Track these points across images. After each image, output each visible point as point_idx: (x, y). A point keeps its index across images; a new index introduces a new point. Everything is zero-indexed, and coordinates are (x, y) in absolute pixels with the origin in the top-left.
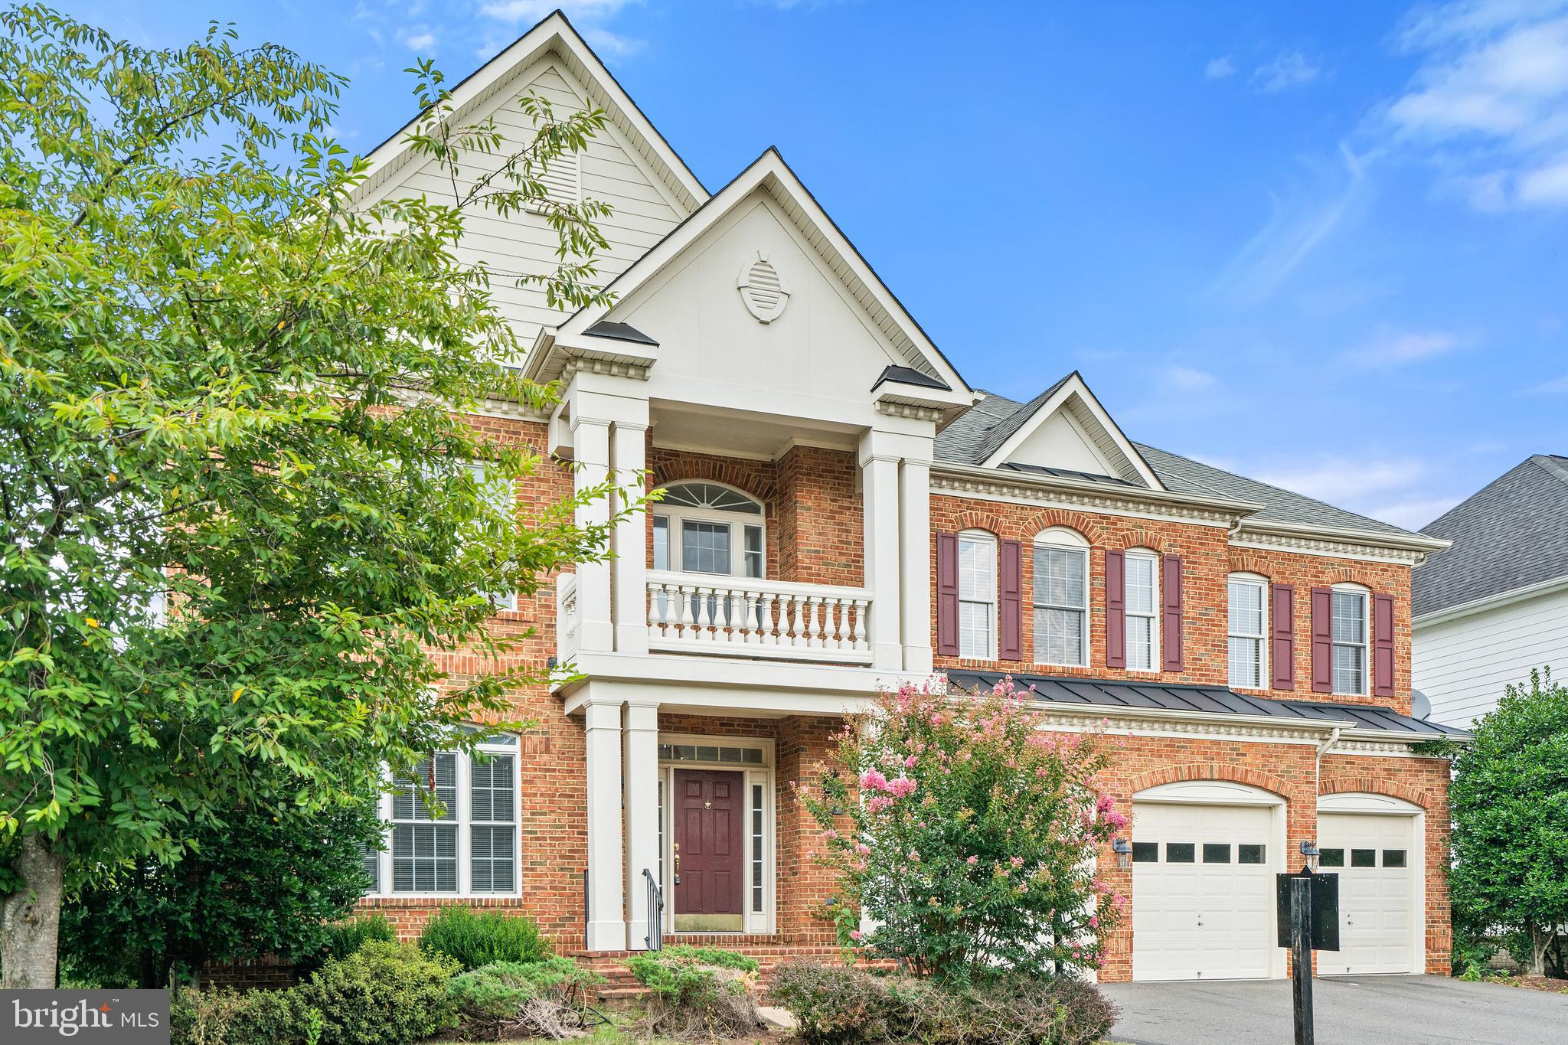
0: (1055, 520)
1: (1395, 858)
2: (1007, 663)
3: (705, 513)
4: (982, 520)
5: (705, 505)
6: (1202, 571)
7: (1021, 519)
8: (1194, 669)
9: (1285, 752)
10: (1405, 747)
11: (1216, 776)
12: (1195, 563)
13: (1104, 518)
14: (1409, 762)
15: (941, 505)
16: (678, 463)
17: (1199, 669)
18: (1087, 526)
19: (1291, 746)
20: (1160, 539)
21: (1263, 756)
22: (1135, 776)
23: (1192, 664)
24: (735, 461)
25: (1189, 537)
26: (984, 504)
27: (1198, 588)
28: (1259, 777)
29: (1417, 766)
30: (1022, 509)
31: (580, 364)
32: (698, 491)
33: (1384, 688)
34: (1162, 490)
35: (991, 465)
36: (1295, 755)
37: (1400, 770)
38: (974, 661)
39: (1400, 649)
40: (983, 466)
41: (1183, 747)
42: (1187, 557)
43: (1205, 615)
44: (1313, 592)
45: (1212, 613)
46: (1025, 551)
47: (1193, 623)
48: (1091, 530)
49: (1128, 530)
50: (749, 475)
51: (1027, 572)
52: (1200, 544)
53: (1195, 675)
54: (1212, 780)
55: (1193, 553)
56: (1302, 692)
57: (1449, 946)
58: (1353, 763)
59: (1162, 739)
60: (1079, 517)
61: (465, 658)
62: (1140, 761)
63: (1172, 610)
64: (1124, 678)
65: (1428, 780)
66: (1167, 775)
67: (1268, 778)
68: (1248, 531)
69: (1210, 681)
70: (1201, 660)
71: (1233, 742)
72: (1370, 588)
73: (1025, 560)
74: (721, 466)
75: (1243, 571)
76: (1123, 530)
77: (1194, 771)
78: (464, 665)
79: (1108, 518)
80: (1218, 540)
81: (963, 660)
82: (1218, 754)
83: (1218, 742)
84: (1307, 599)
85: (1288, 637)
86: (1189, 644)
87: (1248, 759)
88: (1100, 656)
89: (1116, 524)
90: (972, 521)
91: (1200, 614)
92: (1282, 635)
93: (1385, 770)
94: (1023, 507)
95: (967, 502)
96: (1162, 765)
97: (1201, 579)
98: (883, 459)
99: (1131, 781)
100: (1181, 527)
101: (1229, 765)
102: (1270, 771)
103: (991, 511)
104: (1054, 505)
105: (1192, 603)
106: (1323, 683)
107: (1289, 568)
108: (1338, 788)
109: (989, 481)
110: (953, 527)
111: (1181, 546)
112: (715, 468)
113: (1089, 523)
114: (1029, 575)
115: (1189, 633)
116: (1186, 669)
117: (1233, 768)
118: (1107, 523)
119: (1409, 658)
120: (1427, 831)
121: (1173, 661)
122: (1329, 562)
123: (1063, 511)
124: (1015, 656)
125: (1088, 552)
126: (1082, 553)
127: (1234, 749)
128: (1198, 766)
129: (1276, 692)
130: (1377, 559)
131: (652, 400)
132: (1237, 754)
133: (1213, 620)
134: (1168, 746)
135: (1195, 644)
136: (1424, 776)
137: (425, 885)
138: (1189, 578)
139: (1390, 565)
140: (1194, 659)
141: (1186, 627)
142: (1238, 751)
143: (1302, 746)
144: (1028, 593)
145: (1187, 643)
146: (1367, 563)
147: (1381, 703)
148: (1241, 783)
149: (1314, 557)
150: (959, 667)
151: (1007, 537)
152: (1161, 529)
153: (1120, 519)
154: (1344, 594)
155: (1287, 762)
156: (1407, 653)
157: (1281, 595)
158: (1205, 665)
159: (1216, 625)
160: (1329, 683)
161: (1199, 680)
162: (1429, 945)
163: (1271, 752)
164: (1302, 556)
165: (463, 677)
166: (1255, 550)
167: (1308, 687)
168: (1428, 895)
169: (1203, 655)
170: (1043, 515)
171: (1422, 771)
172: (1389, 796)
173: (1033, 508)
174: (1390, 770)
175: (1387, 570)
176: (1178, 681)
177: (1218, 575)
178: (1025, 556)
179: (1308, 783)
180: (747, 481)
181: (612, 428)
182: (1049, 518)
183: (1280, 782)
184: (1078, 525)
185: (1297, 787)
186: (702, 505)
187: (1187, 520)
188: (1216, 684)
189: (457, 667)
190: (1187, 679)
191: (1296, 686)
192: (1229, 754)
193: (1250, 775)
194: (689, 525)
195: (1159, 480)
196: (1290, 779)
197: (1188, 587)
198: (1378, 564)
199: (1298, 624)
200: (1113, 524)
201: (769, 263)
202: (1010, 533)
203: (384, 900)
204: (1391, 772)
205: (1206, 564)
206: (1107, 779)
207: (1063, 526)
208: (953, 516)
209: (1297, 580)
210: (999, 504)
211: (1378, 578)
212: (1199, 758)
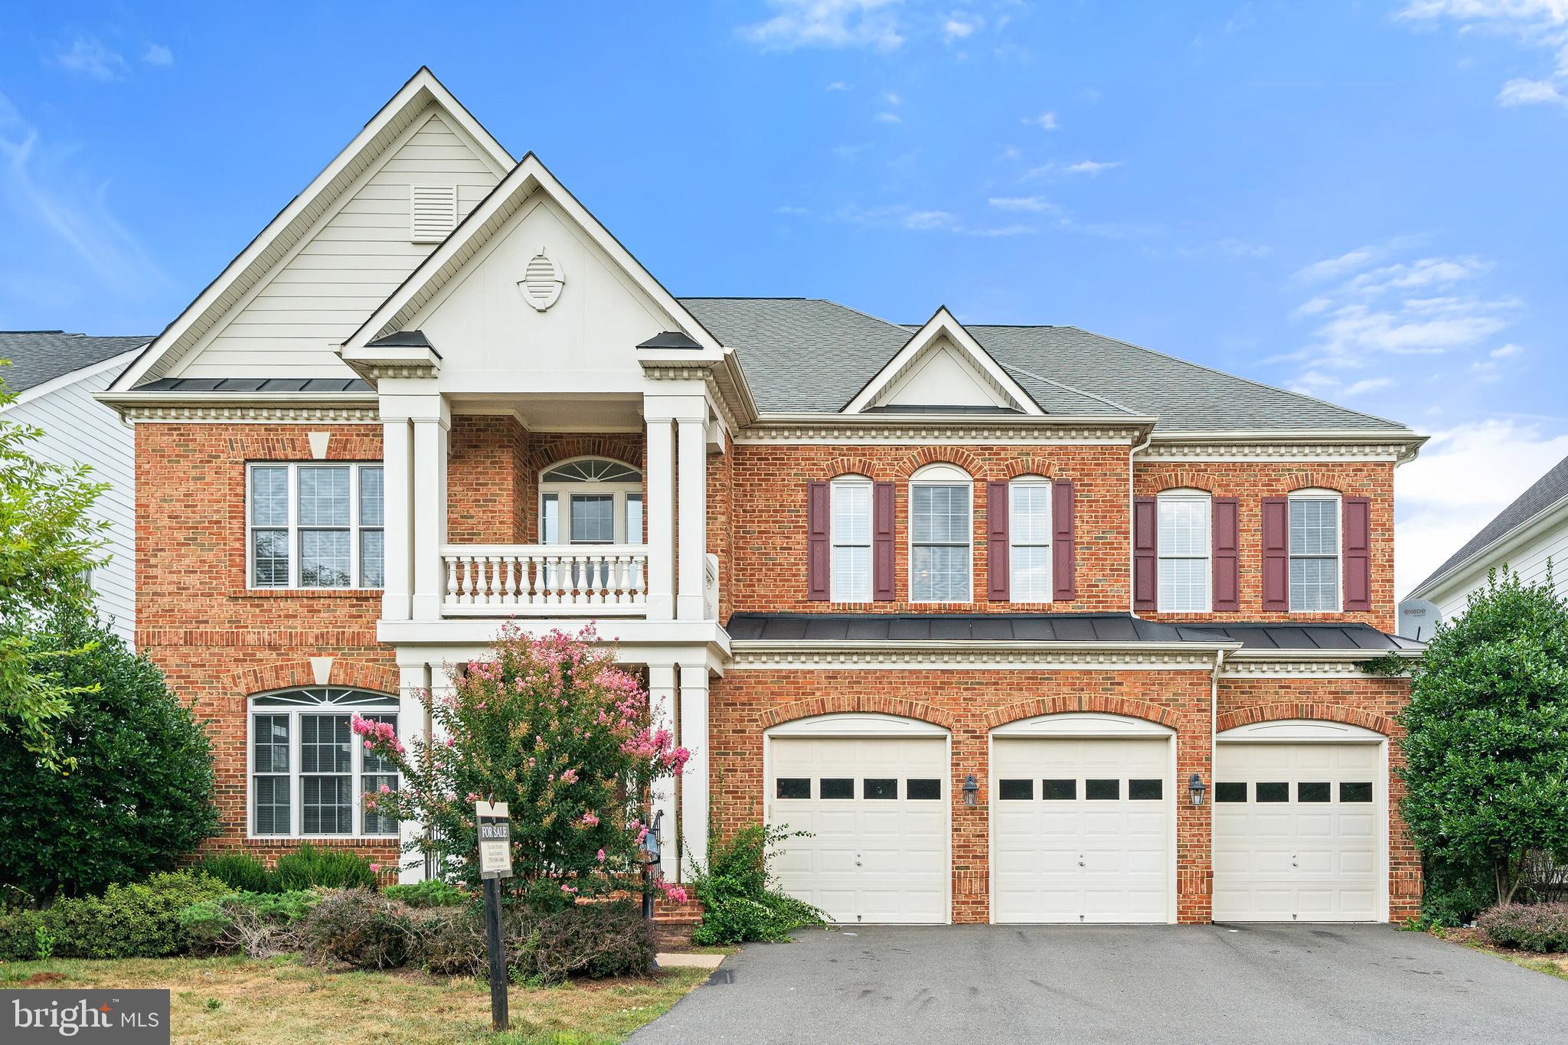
0: (932, 458)
1: (1358, 792)
2: (880, 603)
3: (593, 486)
4: (854, 465)
5: (593, 479)
6: (1100, 493)
7: (896, 459)
8: (1089, 597)
9: (1171, 679)
10: (1352, 667)
11: (1085, 708)
12: (1091, 485)
13: (986, 449)
14: (1363, 684)
15: (812, 455)
16: (562, 444)
17: (1095, 596)
18: (966, 460)
19: (1178, 672)
20: (1050, 464)
21: (1143, 684)
22: (991, 711)
23: (1086, 591)
24: (614, 436)
25: (1083, 459)
26: (857, 449)
27: (1094, 511)
28: (1137, 707)
29: (1374, 687)
30: (897, 449)
31: (376, 372)
32: (586, 467)
33: (1358, 600)
34: (1040, 413)
35: (854, 411)
36: (1183, 684)
37: (1351, 693)
38: (844, 604)
39: (1379, 556)
40: (845, 412)
41: (1047, 679)
42: (1080, 480)
43: (1102, 538)
44: (1267, 503)
45: (1111, 537)
46: (899, 491)
47: (1087, 548)
48: (971, 463)
49: (1012, 458)
50: (625, 447)
51: (901, 512)
52: (1096, 465)
53: (1090, 602)
54: (1081, 712)
55: (1088, 475)
56: (1252, 612)
57: (1418, 891)
58: (1289, 687)
59: (1021, 672)
60: (958, 451)
61: (354, 632)
62: (996, 695)
63: (1063, 536)
64: (1008, 611)
65: (1389, 703)
66: (1027, 709)
67: (1149, 708)
68: (1157, 444)
69: (1108, 607)
70: (1097, 586)
71: (1107, 671)
72: (1340, 491)
73: (899, 500)
74: (600, 442)
75: (1177, 488)
76: (1007, 459)
77: (1059, 704)
78: (353, 638)
79: (992, 449)
80: (1118, 459)
81: (833, 604)
82: (1089, 684)
83: (1089, 672)
84: (1258, 511)
85: (1232, 554)
86: (1083, 571)
87: (1124, 689)
88: (981, 590)
89: (999, 454)
90: (844, 467)
91: (1096, 538)
92: (1225, 552)
93: (1330, 693)
94: (898, 448)
95: (838, 449)
96: (1025, 699)
97: (1098, 501)
98: (656, 421)
99: (986, 716)
100: (1073, 450)
101: (1101, 696)
102: (1151, 700)
103: (865, 455)
104: (930, 442)
105: (1086, 527)
106: (1277, 600)
107: (1234, 479)
108: (1267, 715)
109: (853, 427)
110: (824, 475)
111: (1073, 470)
112: (594, 445)
113: (968, 456)
114: (903, 515)
115: (1083, 559)
116: (1080, 597)
117: (1107, 698)
118: (990, 454)
119: (1391, 566)
120: (1390, 760)
121: (1064, 589)
122: (1288, 469)
123: (940, 447)
124: (888, 596)
125: (972, 485)
126: (966, 488)
127: (1109, 678)
128: (1064, 698)
129: (1218, 614)
130: (1347, 459)
131: (444, 395)
132: (1112, 684)
133: (1113, 543)
134: (1029, 678)
135: (1091, 570)
136: (1384, 698)
137: (328, 828)
138: (1083, 501)
139: (1365, 464)
140: (1088, 586)
141: (1079, 553)
142: (1112, 680)
143: (1191, 672)
144: (903, 533)
145: (1081, 569)
146: (1334, 464)
147: (1356, 618)
148: (1115, 714)
149: (1266, 464)
150: (830, 611)
151: (881, 479)
152: (1050, 454)
153: (1004, 448)
154: (1309, 501)
155: (1172, 689)
156: (1388, 561)
157: (1226, 510)
158: (1102, 591)
159: (1115, 549)
160: (1284, 601)
161: (1095, 607)
162: (1395, 890)
163: (1150, 680)
164: (1250, 465)
165: (353, 649)
166: (1191, 464)
167: (1258, 605)
168: (1391, 833)
169: (1100, 580)
170: (919, 454)
171: (1381, 693)
172: (1336, 722)
173: (908, 447)
174: (1338, 693)
175: (1361, 470)
176: (1070, 610)
177: (1117, 496)
178: (899, 496)
179: (1199, 711)
180: (624, 452)
181: (411, 424)
182: (925, 455)
183: (1164, 710)
184: (957, 458)
185: (1185, 716)
186: (590, 479)
187: (1079, 442)
188: (1115, 610)
189: (348, 641)
190: (1082, 608)
191: (1242, 606)
192: (1102, 684)
193: (1126, 705)
194: (576, 498)
195: (1036, 403)
196: (1177, 708)
197: (1082, 512)
198: (1349, 464)
199: (1244, 539)
200: (995, 454)
201: (545, 256)
202: (883, 475)
203: (294, 841)
204: (1338, 696)
205: (1103, 485)
206: (959, 716)
207: (941, 462)
208: (824, 465)
209: (1244, 491)
210: (872, 447)
211: (1348, 480)
212: (1065, 689)
